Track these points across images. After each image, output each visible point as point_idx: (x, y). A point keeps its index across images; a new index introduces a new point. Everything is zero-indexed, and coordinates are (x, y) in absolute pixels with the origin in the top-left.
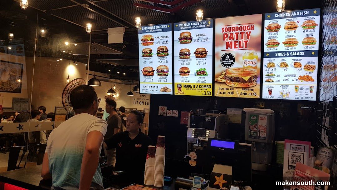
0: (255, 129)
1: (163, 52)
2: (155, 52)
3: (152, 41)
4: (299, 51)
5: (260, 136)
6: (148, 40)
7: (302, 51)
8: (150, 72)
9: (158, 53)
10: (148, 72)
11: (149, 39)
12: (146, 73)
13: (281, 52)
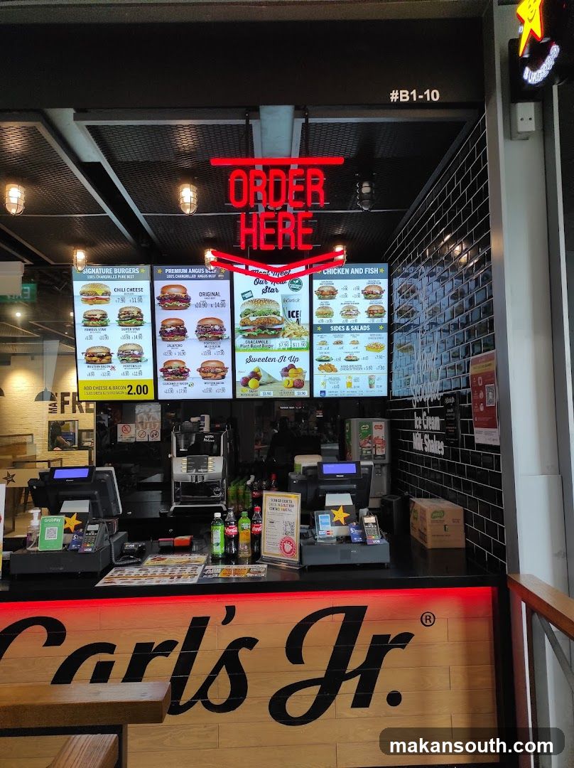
0: (368, 445)
1: (133, 317)
2: (113, 317)
3: (107, 297)
4: (363, 325)
5: (377, 454)
6: (96, 294)
7: (366, 325)
8: (102, 357)
9: (121, 320)
10: (99, 357)
11: (100, 292)
12: (94, 359)
13: (338, 325)
